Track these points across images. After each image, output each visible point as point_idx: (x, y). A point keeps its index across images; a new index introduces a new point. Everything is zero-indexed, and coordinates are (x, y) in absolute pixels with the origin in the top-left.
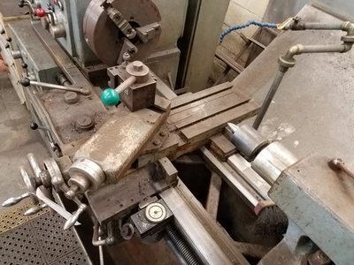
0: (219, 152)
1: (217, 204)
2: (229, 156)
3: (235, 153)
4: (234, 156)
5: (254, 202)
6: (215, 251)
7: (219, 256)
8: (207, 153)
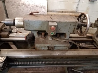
0: (5, 36)
1: (16, 47)
2: (9, 35)
3: (10, 33)
4: (10, 34)
5: (24, 39)
6: (25, 53)
7: (26, 53)
8: (2, 39)
